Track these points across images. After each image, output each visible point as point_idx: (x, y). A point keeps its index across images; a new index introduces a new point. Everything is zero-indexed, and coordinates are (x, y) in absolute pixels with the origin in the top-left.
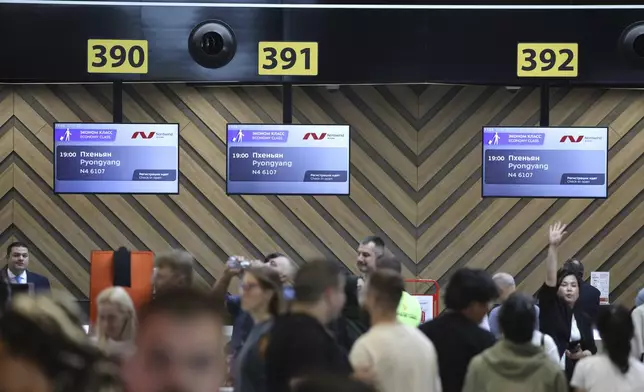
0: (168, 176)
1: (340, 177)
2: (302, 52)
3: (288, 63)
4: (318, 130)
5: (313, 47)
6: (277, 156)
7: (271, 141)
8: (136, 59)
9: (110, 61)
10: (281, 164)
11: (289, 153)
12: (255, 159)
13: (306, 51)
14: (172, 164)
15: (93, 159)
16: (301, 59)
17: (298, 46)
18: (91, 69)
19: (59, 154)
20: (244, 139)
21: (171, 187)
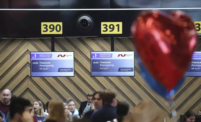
0: (70, 70)
1: (131, 70)
2: (116, 26)
3: (112, 29)
4: (123, 53)
5: (121, 24)
6: (108, 62)
7: (106, 57)
8: (58, 29)
9: (49, 30)
10: (110, 65)
11: (113, 61)
12: (101, 64)
13: (118, 25)
14: (72, 66)
15: (44, 64)
16: (116, 28)
17: (115, 24)
18: (43, 33)
19: (32, 63)
20: (97, 57)
21: (71, 74)
